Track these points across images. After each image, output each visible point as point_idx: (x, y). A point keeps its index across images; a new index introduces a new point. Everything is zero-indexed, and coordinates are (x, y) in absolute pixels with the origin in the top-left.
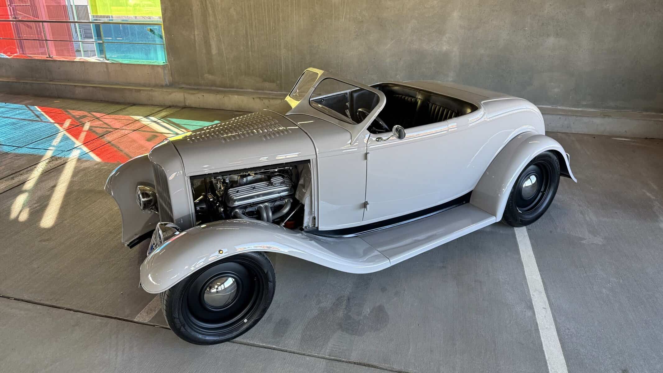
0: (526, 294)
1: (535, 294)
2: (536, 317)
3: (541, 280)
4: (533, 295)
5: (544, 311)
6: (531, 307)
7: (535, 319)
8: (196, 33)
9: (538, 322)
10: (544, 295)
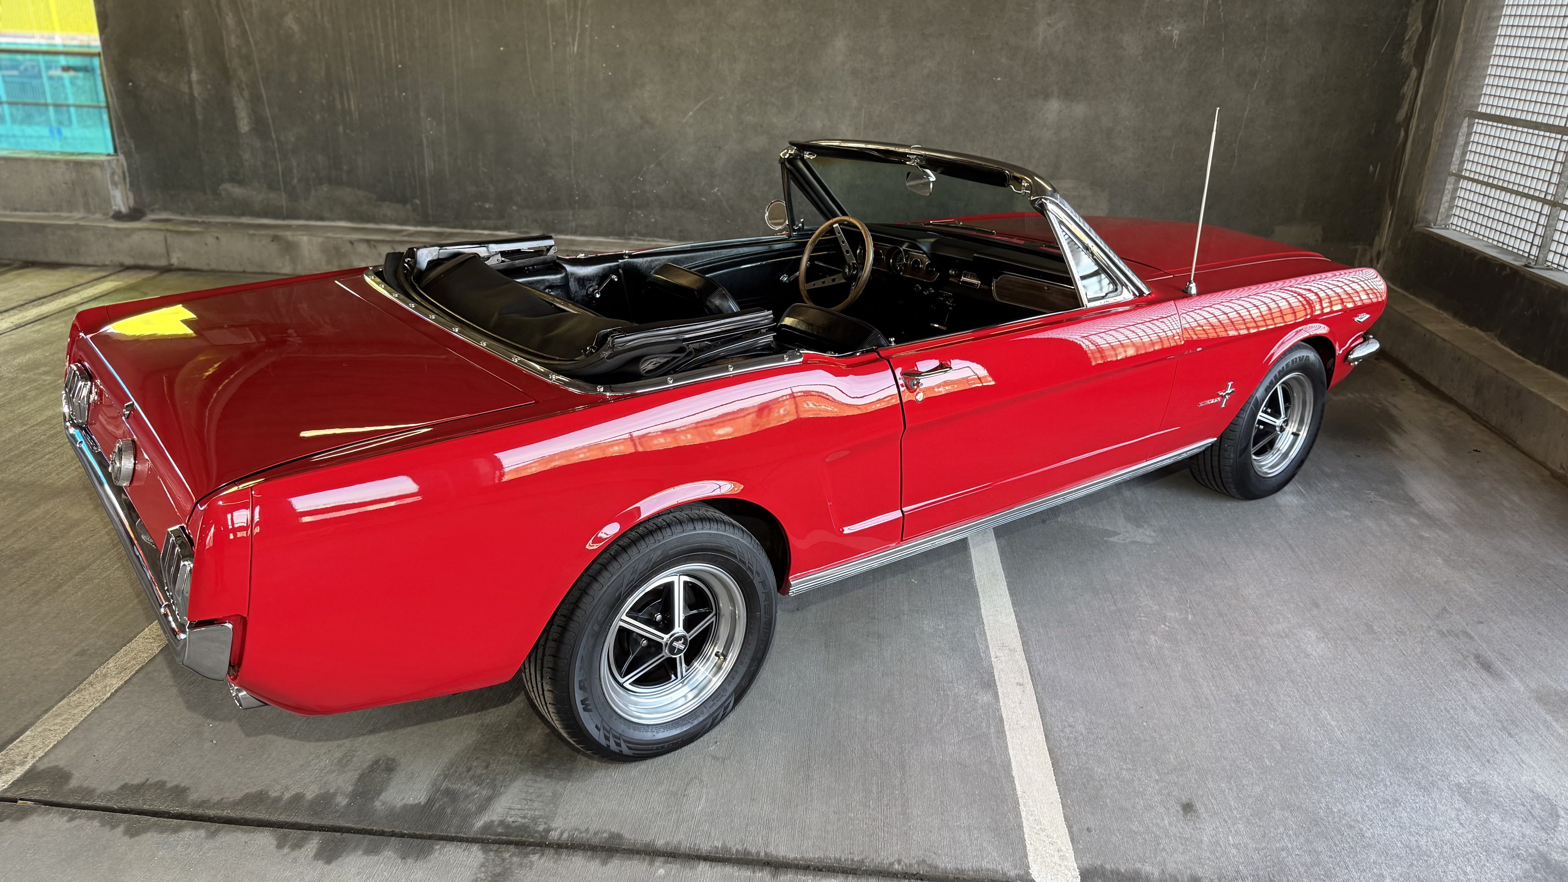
0: (980, 656)
1: (1002, 655)
2: (1001, 704)
3: (1016, 624)
4: (996, 657)
5: (1018, 690)
6: (990, 684)
7: (999, 710)
8: (195, 76)
9: (1004, 716)
10: (1020, 656)
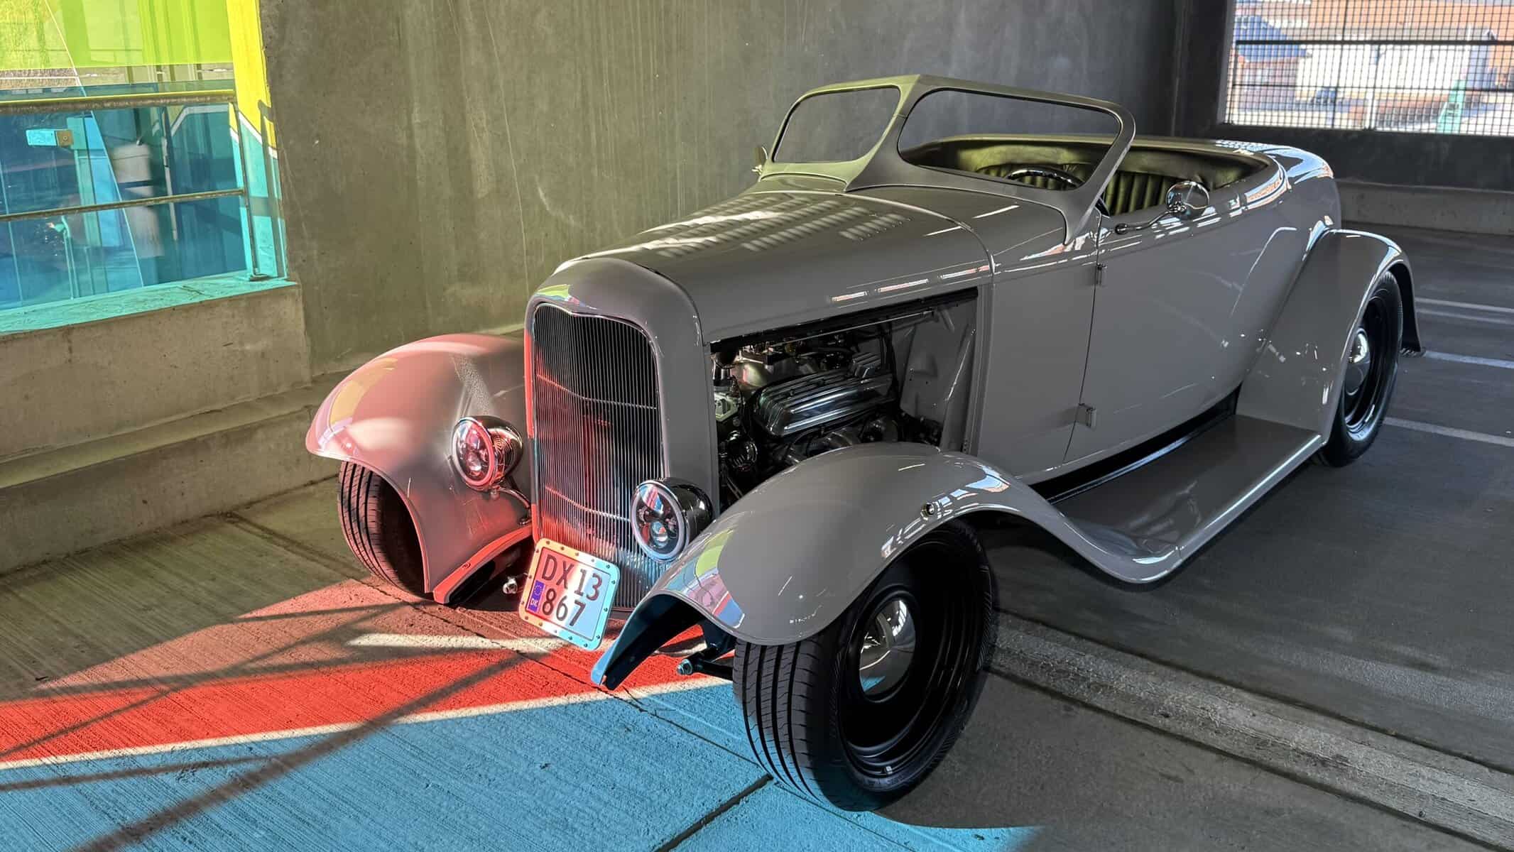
8: (416, 119)
